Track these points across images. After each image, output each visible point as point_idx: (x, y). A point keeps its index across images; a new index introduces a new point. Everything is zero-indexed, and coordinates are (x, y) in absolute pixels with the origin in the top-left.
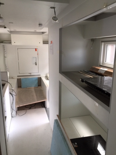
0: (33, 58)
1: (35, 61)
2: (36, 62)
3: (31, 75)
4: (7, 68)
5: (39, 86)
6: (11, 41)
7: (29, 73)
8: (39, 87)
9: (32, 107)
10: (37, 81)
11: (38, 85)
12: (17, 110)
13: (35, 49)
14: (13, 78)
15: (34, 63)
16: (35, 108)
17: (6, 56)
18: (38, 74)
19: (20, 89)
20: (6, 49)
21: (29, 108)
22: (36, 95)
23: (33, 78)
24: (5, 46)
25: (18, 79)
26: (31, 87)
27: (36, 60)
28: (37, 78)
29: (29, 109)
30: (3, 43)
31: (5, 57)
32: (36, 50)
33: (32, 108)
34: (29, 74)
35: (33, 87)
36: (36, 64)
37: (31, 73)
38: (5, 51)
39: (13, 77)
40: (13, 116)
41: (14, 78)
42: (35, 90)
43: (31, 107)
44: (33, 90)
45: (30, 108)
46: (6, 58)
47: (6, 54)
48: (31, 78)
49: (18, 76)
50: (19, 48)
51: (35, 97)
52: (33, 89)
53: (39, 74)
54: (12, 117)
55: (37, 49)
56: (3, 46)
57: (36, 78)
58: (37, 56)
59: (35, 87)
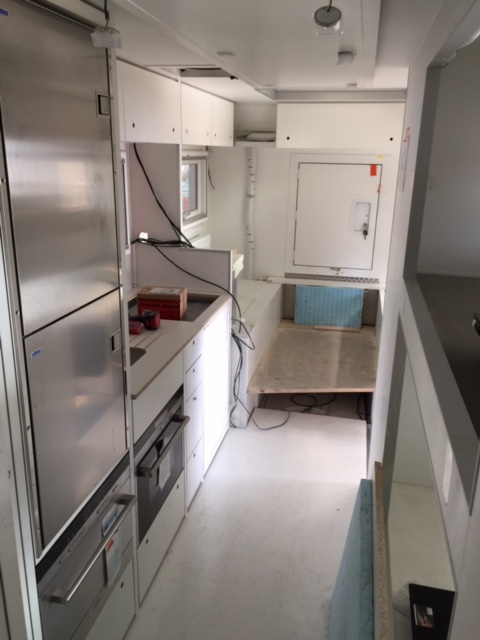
0: (358, 203)
1: (365, 220)
2: (366, 225)
3: (341, 274)
4: (252, 238)
5: (365, 324)
6: (275, 132)
7: (332, 268)
8: (366, 332)
9: (314, 406)
10: (359, 306)
11: (360, 323)
12: (256, 404)
13: (368, 168)
14: (270, 279)
15: (360, 227)
16: (328, 414)
17: (252, 193)
18: (369, 277)
19: (287, 327)
20: (254, 165)
21: (303, 408)
22: (340, 363)
23: (343, 289)
24: (253, 151)
25: (285, 287)
26: (331, 325)
27: (368, 216)
28: (361, 290)
29: (303, 412)
30: (247, 140)
31: (249, 196)
32: (373, 169)
33: (315, 409)
34: (333, 273)
35: (342, 328)
36: (365, 233)
37: (339, 269)
38: (253, 171)
39: (268, 277)
40: (237, 423)
41: (270, 282)
42: (344, 340)
43: (311, 407)
44: (336, 337)
45: (308, 410)
46: (252, 199)
47: (252, 186)
48: (338, 289)
49: (288, 276)
50: (305, 161)
51: (335, 367)
52: (336, 333)
53: (374, 277)
54: (233, 426)
55: (378, 168)
56: (248, 150)
57: (357, 290)
58: (372, 197)
59: (348, 326)
